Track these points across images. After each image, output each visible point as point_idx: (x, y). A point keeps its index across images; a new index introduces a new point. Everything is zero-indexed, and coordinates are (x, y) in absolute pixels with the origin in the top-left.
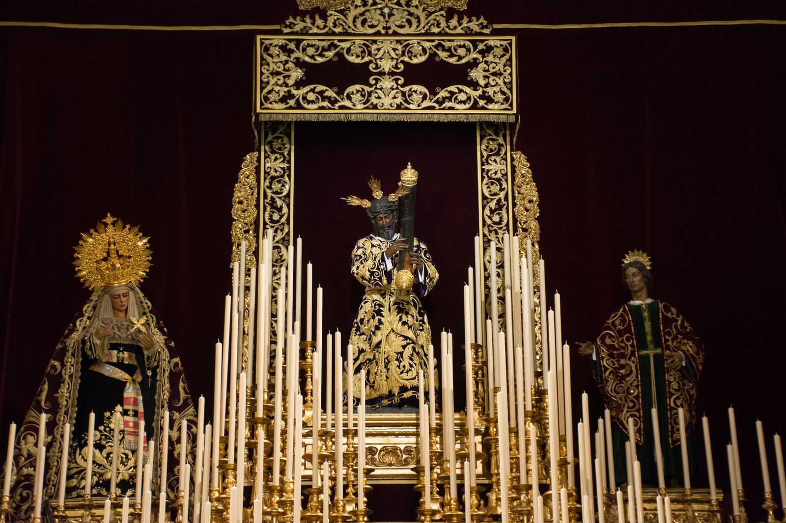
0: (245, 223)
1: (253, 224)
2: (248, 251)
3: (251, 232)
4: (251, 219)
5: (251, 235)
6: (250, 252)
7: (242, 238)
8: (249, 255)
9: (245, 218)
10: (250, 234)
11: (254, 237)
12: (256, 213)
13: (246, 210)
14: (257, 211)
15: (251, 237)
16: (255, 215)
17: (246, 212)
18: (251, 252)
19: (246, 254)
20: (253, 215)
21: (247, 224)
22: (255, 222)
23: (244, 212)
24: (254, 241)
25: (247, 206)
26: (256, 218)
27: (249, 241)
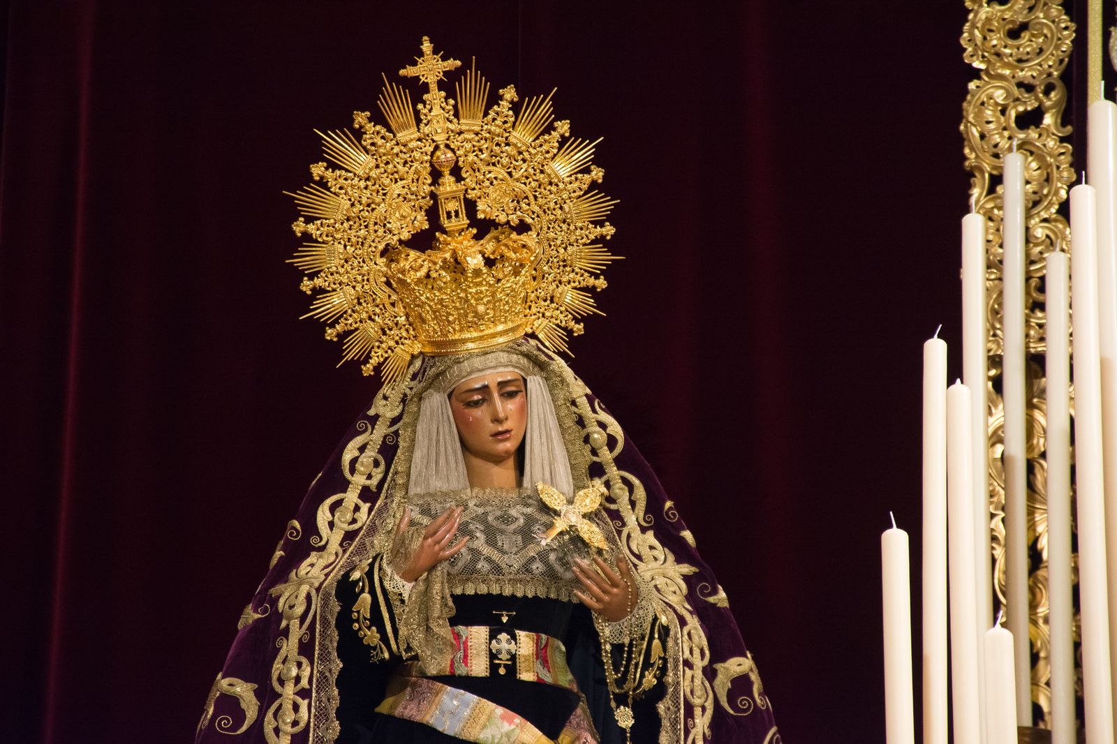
0: (1020, 85)
1: (1058, 84)
2: (1036, 204)
3: (1048, 120)
4: (1050, 63)
5: (1049, 134)
6: (1047, 208)
7: (1010, 149)
8: (1045, 220)
9: (1020, 61)
10: (1047, 130)
11: (1062, 140)
12: (1068, 38)
13: (1024, 27)
14: (1073, 26)
15: (1051, 143)
16: (1067, 46)
17: (1026, 35)
18: (1050, 204)
19: (1028, 216)
20: (1057, 47)
21: (1029, 88)
22: (1064, 77)
23: (1014, 34)
24: (1065, 161)
25: (1031, 9)
26: (1071, 57)
27: (1040, 158)
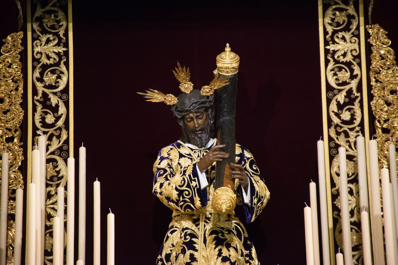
0: (7, 129)
1: (19, 129)
2: (11, 166)
3: (16, 140)
4: (16, 123)
5: (16, 145)
6: (15, 168)
7: (4, 149)
8: (14, 172)
9: (7, 121)
10: (15, 143)
11: (20, 147)
12: (22, 115)
13: (8, 111)
14: (23, 111)
15: (16, 148)
16: (21, 117)
17: (9, 113)
18: (16, 167)
19: (9, 170)
20: (18, 118)
21: (10, 130)
22: (21, 127)
23: (5, 113)
24: (21, 153)
25: (10, 105)
26: (23, 121)
27: (13, 152)
